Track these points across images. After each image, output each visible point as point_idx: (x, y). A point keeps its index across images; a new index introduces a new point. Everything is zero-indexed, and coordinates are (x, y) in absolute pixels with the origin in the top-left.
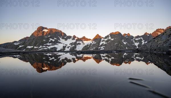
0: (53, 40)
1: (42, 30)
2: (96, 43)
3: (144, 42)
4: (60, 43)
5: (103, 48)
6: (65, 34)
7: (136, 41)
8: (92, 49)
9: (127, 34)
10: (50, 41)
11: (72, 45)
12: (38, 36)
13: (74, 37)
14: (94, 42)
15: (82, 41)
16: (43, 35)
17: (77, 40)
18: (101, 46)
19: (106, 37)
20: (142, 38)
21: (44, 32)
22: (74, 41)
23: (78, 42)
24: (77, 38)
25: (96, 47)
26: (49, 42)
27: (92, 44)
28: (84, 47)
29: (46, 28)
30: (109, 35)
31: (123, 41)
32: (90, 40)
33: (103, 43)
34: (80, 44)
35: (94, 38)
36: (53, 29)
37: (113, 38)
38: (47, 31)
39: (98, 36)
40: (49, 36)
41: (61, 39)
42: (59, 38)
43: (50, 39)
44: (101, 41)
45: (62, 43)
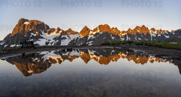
1: (23, 23)
2: (83, 37)
4: (42, 38)
5: (91, 43)
6: (48, 26)
8: (80, 45)
9: (115, 28)
10: (31, 36)
11: (55, 40)
12: (20, 31)
13: (59, 29)
14: (81, 35)
15: (68, 35)
16: (24, 29)
17: (62, 34)
18: (89, 40)
19: (94, 30)
20: (127, 34)
21: (25, 25)
23: (63, 36)
25: (84, 42)
26: (30, 37)
27: (79, 38)
28: (69, 43)
29: (27, 21)
30: (98, 28)
31: (111, 36)
32: (77, 33)
33: (92, 38)
34: (65, 38)
35: (82, 31)
36: (35, 20)
38: (28, 24)
39: (86, 28)
40: (30, 30)
41: (43, 32)
42: (42, 31)
43: (31, 33)
44: (89, 34)
45: (44, 38)
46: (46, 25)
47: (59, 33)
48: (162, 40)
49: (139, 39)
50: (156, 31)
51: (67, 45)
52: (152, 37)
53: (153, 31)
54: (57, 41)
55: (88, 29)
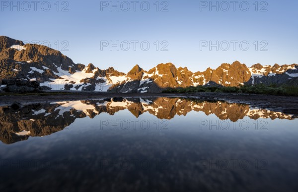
0: (41, 71)
1: (7, 47)
2: (132, 80)
3: (206, 81)
4: (58, 77)
5: (145, 90)
6: (70, 59)
7: (195, 80)
8: (127, 92)
9: (183, 68)
10: (31, 72)
11: (85, 83)
13: (92, 67)
14: (130, 78)
15: (107, 76)
17: (97, 74)
18: (142, 86)
19: (150, 72)
20: (203, 76)
21: (13, 51)
22: (91, 75)
23: (99, 78)
24: (96, 70)
25: (134, 87)
26: (28, 74)
28: (110, 88)
29: (20, 43)
30: (156, 68)
31: (177, 79)
32: (123, 74)
33: (146, 82)
34: (103, 81)
35: (130, 72)
36: (39, 46)
37: (162, 74)
38: (24, 50)
39: (138, 68)
40: (28, 62)
41: (59, 69)
42: (56, 66)
43: (31, 68)
44: (142, 77)
45: (63, 79)
46: (66, 57)
47: (92, 73)
48: (278, 81)
49: (227, 82)
50: (264, 68)
51: (106, 91)
52: (253, 78)
53: (258, 69)
54: (88, 85)
55: (140, 69)
